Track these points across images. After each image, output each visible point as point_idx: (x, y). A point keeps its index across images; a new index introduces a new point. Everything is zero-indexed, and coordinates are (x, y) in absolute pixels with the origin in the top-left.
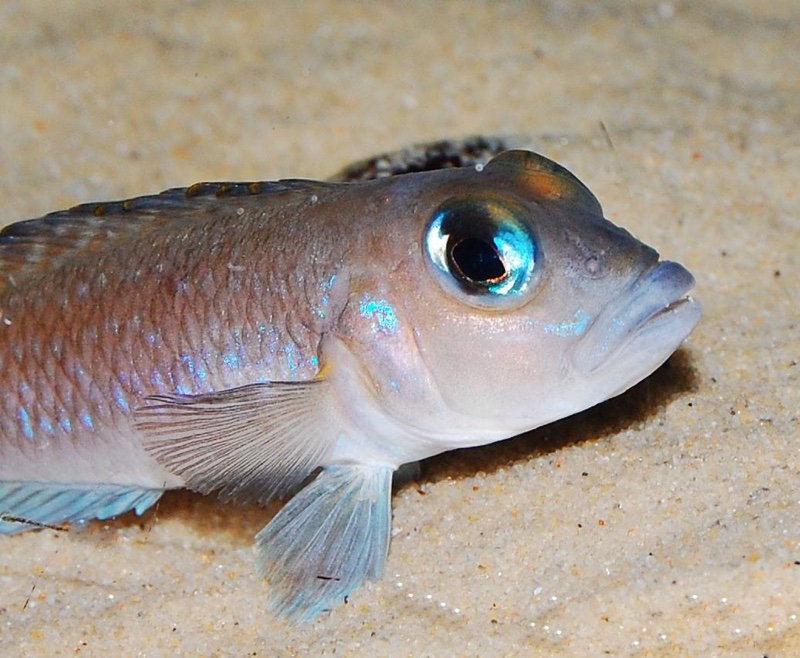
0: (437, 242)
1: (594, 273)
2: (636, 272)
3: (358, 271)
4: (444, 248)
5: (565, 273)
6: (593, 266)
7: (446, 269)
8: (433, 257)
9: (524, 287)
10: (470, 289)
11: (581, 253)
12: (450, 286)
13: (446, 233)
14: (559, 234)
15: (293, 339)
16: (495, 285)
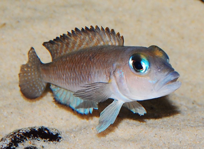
0: (131, 62)
1: (159, 72)
2: (167, 72)
3: (118, 64)
4: (132, 63)
5: (154, 71)
6: (159, 70)
7: (133, 67)
8: (130, 65)
9: (147, 71)
10: (137, 71)
11: (158, 67)
12: (133, 71)
13: (132, 60)
14: (154, 63)
15: (106, 74)
16: (141, 71)
